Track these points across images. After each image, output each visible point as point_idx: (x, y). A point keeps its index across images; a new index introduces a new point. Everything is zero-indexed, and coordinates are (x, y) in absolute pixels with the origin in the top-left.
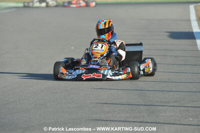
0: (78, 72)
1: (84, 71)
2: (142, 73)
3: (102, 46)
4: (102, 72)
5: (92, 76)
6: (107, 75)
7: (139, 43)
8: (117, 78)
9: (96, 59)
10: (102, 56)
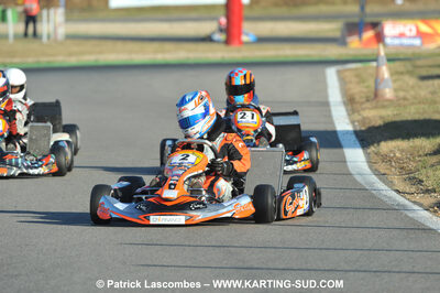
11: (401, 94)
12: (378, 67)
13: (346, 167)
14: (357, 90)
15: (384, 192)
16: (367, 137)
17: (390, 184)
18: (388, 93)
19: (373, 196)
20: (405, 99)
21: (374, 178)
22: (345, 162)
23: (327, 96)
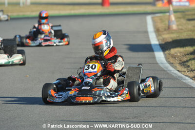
11: (180, 27)
12: (169, 16)
13: (156, 60)
14: (161, 26)
15: (172, 72)
16: (165, 47)
17: (175, 68)
18: (174, 27)
19: (168, 73)
20: (182, 29)
21: (168, 65)
22: (155, 58)
23: (147, 29)
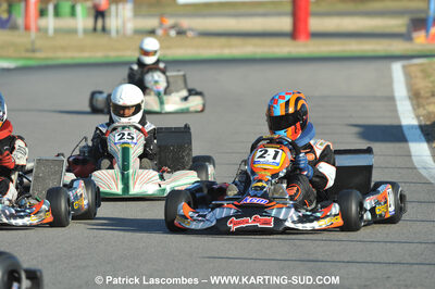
0: (220, 213)
1: (232, 211)
2: (368, 216)
3: (277, 153)
4: (274, 213)
5: (250, 222)
6: (285, 220)
7: (365, 148)
8: (308, 226)
9: (260, 184)
10: (274, 176)
13: (411, 161)
14: (422, 85)
16: (432, 132)
22: (410, 156)
